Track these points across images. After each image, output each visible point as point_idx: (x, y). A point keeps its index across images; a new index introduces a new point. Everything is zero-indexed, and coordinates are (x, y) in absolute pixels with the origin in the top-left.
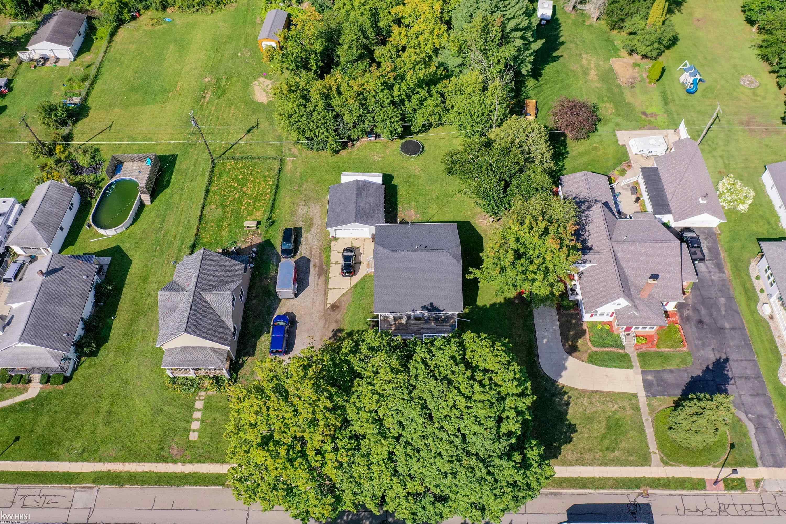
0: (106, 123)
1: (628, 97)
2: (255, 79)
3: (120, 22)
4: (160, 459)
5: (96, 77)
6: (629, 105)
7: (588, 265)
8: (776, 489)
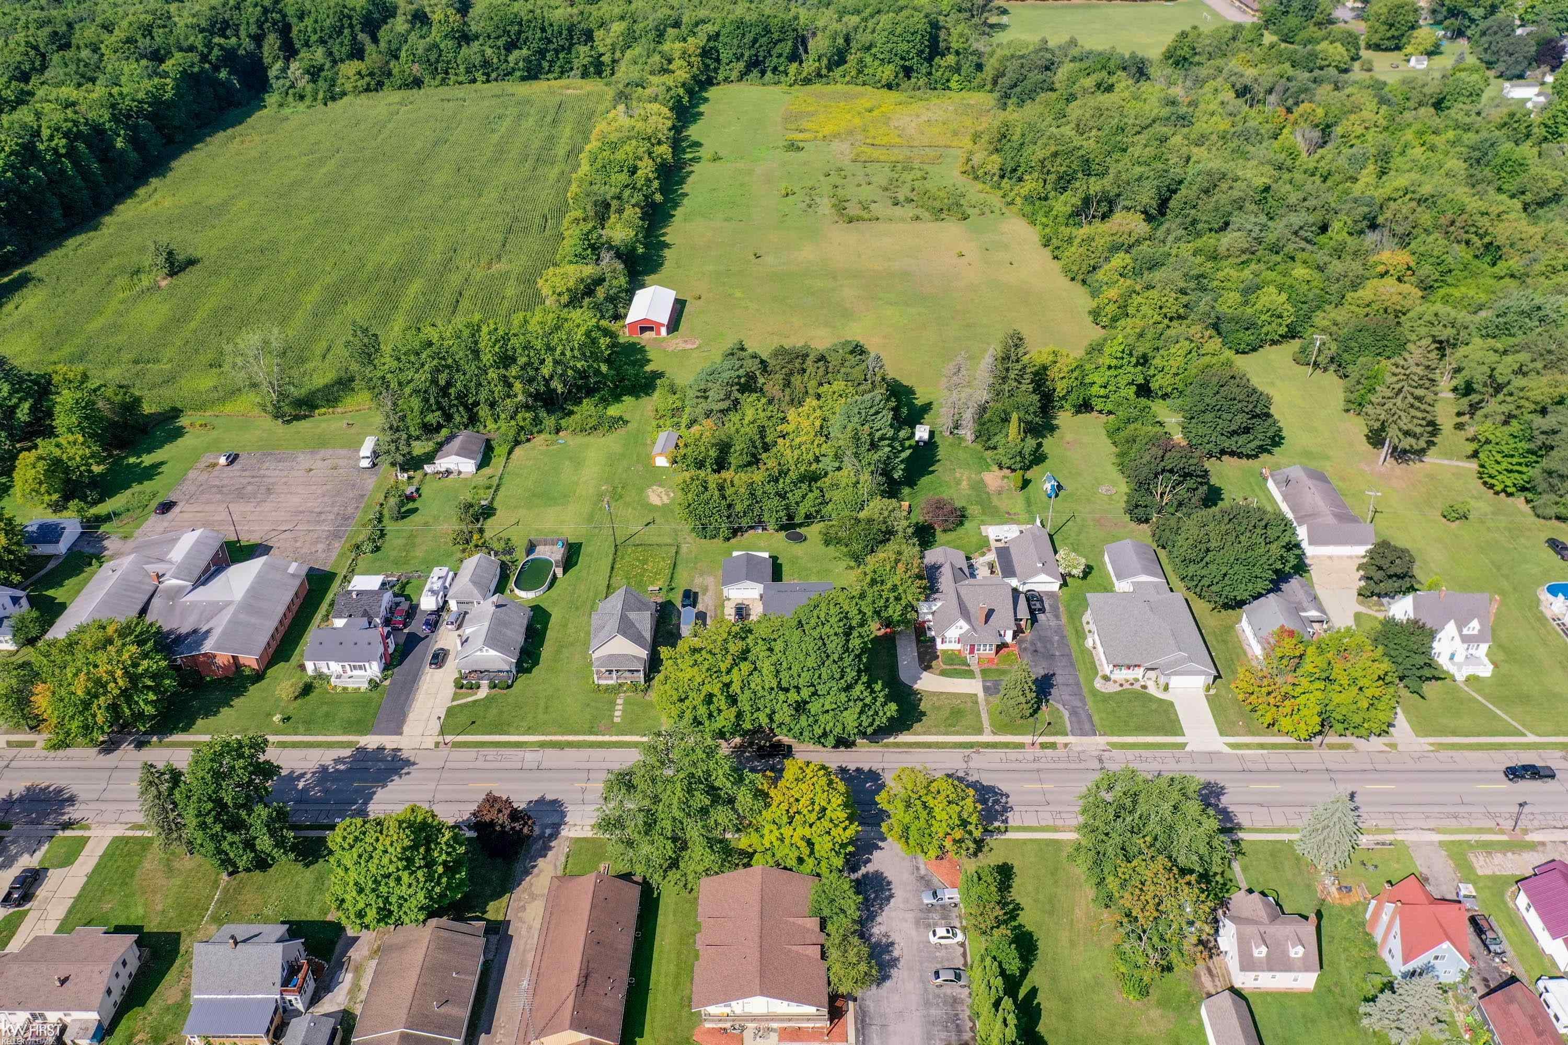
0: (514, 520)
1: (995, 501)
2: (649, 486)
3: (517, 443)
4: (591, 733)
5: (498, 485)
6: (995, 507)
7: (939, 604)
8: (1079, 749)
